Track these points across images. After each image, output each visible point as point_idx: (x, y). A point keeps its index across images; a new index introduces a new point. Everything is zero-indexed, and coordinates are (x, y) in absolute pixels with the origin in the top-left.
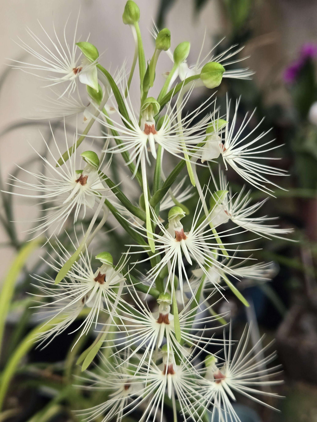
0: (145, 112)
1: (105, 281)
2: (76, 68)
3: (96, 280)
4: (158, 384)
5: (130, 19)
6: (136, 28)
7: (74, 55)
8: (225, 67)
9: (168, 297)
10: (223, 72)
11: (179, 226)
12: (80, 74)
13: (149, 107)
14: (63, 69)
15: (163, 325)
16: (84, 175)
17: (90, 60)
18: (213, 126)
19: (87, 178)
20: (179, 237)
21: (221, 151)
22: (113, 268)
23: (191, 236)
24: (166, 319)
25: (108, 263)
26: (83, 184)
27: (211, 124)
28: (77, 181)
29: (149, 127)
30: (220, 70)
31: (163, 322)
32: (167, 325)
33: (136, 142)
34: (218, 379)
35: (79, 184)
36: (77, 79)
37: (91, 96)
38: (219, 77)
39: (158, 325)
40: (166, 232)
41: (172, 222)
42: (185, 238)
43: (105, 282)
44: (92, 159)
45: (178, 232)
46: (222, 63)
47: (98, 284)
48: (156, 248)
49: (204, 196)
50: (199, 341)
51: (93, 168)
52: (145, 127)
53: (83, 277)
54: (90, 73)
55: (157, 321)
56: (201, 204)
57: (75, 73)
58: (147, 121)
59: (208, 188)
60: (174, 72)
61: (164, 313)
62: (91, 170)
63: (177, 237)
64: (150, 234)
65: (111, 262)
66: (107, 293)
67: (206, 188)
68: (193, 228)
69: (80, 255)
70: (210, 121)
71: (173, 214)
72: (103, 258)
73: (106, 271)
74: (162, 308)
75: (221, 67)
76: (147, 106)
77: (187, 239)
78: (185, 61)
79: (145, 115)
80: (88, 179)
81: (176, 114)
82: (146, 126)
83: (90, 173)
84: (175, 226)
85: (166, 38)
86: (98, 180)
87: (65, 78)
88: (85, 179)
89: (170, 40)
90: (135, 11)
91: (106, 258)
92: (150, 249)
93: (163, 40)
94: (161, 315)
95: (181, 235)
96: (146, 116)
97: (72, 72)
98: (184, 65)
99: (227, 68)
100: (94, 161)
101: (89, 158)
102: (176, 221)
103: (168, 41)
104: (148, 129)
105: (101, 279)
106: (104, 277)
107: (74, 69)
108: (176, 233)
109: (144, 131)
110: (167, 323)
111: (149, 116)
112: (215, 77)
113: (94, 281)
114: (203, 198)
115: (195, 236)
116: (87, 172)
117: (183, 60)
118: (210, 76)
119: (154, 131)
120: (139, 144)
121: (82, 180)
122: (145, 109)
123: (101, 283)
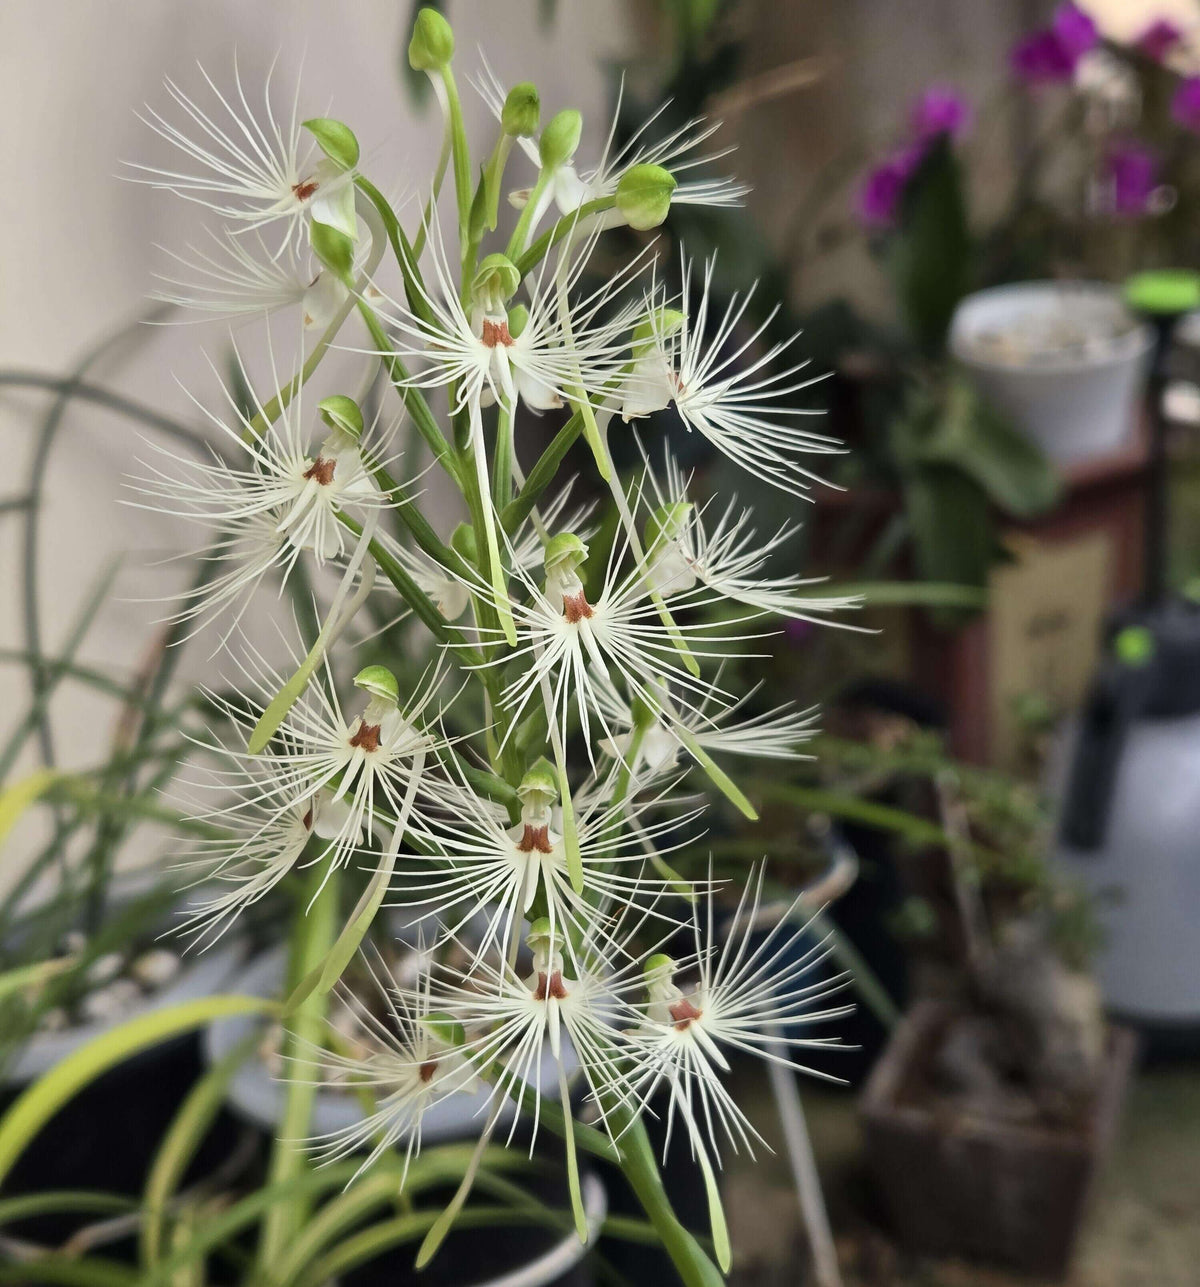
0: (482, 291)
1: (380, 744)
2: (301, 184)
3: (354, 742)
4: (522, 1024)
5: (430, 56)
6: (445, 80)
7: (293, 151)
8: (675, 175)
9: (545, 780)
10: (671, 189)
11: (572, 584)
12: (315, 200)
13: (493, 280)
14: (268, 188)
15: (536, 854)
16: (326, 458)
17: (339, 163)
18: (649, 323)
19: (332, 465)
20: (573, 613)
21: (673, 390)
22: (397, 711)
23: (603, 608)
24: (542, 840)
25: (386, 693)
26: (323, 480)
27: (647, 317)
28: (308, 475)
29: (495, 329)
30: (664, 183)
31: (535, 848)
32: (545, 855)
33: (464, 364)
34: (682, 1017)
35: (313, 481)
36: (307, 213)
37: (326, 260)
38: (661, 202)
39: (523, 855)
40: (541, 601)
41: (554, 573)
42: (588, 614)
43: (379, 746)
44: (348, 416)
45: (570, 598)
46: (667, 165)
47: (360, 751)
48: (519, 636)
49: (632, 513)
50: (635, 891)
51: (349, 440)
52: (484, 330)
53: (321, 737)
54: (338, 196)
55: (518, 845)
56: (623, 534)
57: (300, 198)
58: (488, 313)
59: (640, 493)
60: (540, 192)
61: (537, 825)
62: (342, 446)
63: (568, 612)
64: (502, 601)
65: (394, 691)
66: (387, 774)
67: (635, 492)
68: (607, 589)
69: (309, 680)
70: (645, 310)
71: (559, 550)
72: (374, 681)
73: (380, 718)
74: (532, 812)
75: (666, 175)
76: (488, 277)
77: (594, 617)
78: (571, 162)
79: (482, 300)
80: (336, 468)
81: (556, 301)
82: (487, 326)
83: (341, 454)
84: (562, 583)
85: (528, 106)
86: (359, 472)
87: (274, 212)
88: (329, 470)
89: (537, 109)
90: (443, 36)
91: (381, 681)
92: (505, 638)
93: (521, 111)
94: (528, 829)
95: (578, 607)
96: (485, 302)
97: (293, 196)
98: (566, 172)
99: (682, 178)
100: (351, 421)
101: (340, 413)
102: (566, 571)
103: (535, 113)
104: (492, 334)
105: (367, 738)
106: (376, 733)
107: (294, 188)
108: (566, 600)
109: (483, 338)
110: (546, 850)
111: (494, 302)
112: (653, 201)
113: (350, 746)
114: (627, 518)
115: (613, 609)
116: (334, 450)
117: (566, 160)
118: (639, 197)
119: (508, 338)
120: (474, 368)
121: (320, 472)
122: (483, 283)
123: (369, 748)
